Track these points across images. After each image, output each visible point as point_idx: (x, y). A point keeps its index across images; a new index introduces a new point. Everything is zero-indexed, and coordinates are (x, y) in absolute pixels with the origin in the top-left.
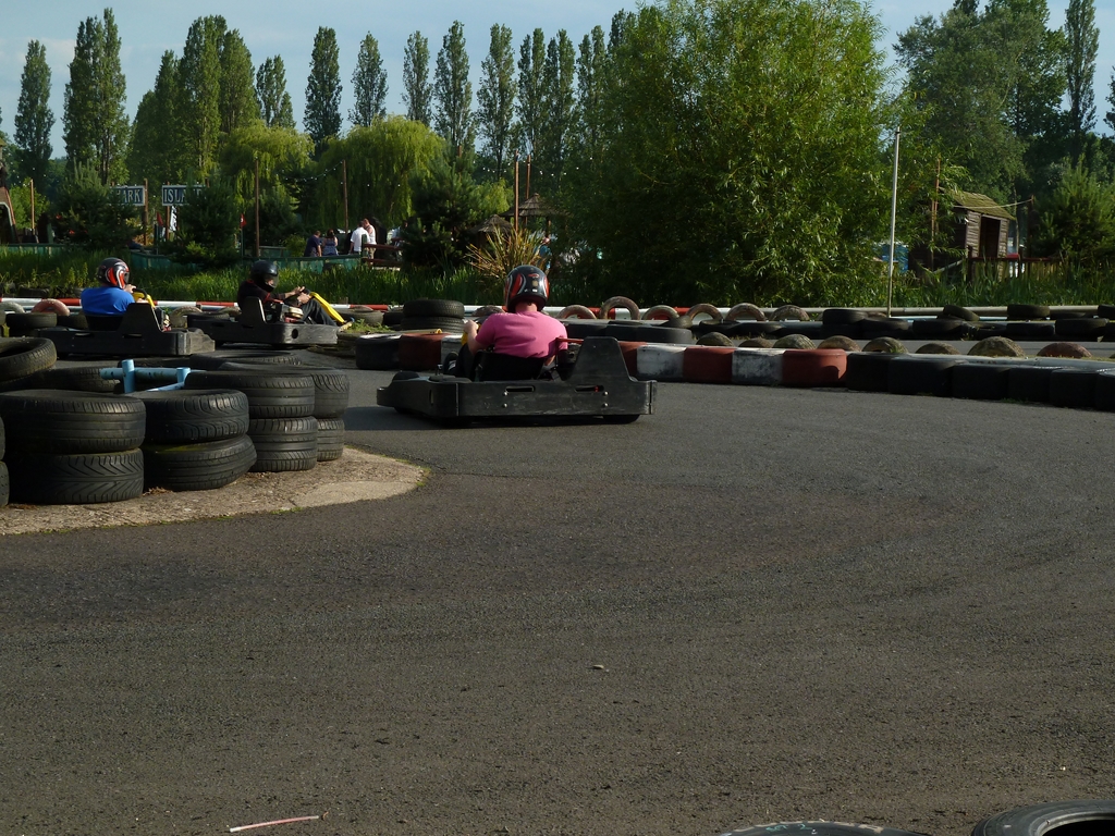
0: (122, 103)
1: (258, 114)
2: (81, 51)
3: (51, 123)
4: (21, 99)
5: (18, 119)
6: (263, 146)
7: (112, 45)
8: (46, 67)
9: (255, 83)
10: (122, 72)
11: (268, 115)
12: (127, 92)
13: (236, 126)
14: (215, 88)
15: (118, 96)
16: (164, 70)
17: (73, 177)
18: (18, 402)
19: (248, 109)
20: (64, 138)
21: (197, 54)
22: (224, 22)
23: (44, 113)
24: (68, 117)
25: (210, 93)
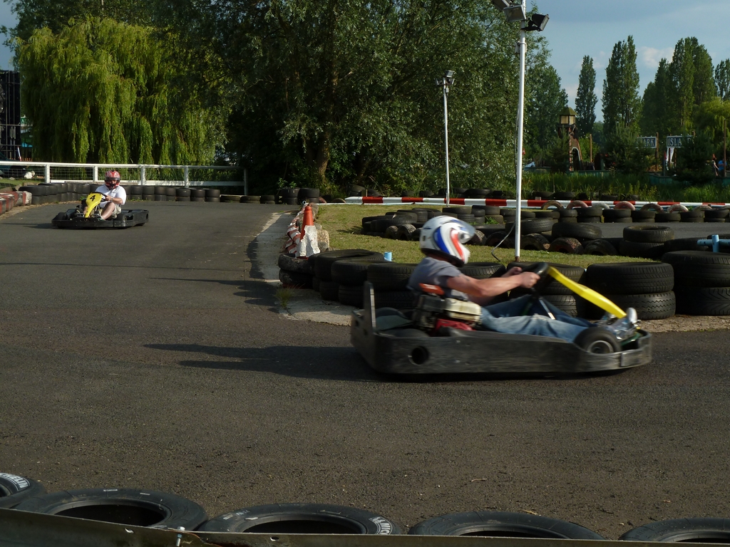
0: (637, 90)
1: (716, 94)
2: (614, 61)
3: (595, 102)
4: (579, 89)
5: (577, 100)
6: (720, 112)
7: (632, 56)
8: (593, 70)
9: (714, 75)
10: (637, 72)
11: (721, 94)
12: (640, 83)
13: (703, 101)
14: (691, 80)
15: (635, 86)
16: (661, 70)
17: (615, 132)
18: (681, 257)
19: (710, 90)
20: (603, 110)
21: (680, 60)
22: (697, 40)
23: (591, 96)
24: (606, 98)
25: (688, 82)
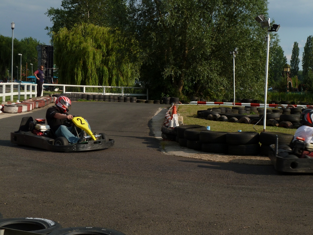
2: (307, 44)
3: (299, 62)
4: (292, 56)
5: (291, 61)
8: (298, 48)
17: (308, 75)
20: (302, 66)
23: (297, 59)
24: (304, 60)
